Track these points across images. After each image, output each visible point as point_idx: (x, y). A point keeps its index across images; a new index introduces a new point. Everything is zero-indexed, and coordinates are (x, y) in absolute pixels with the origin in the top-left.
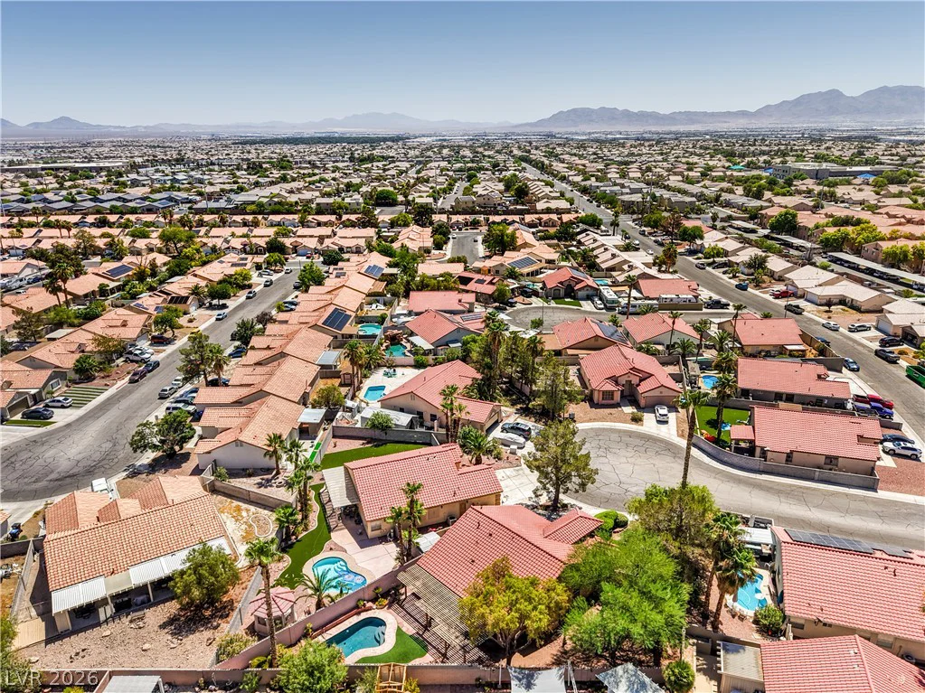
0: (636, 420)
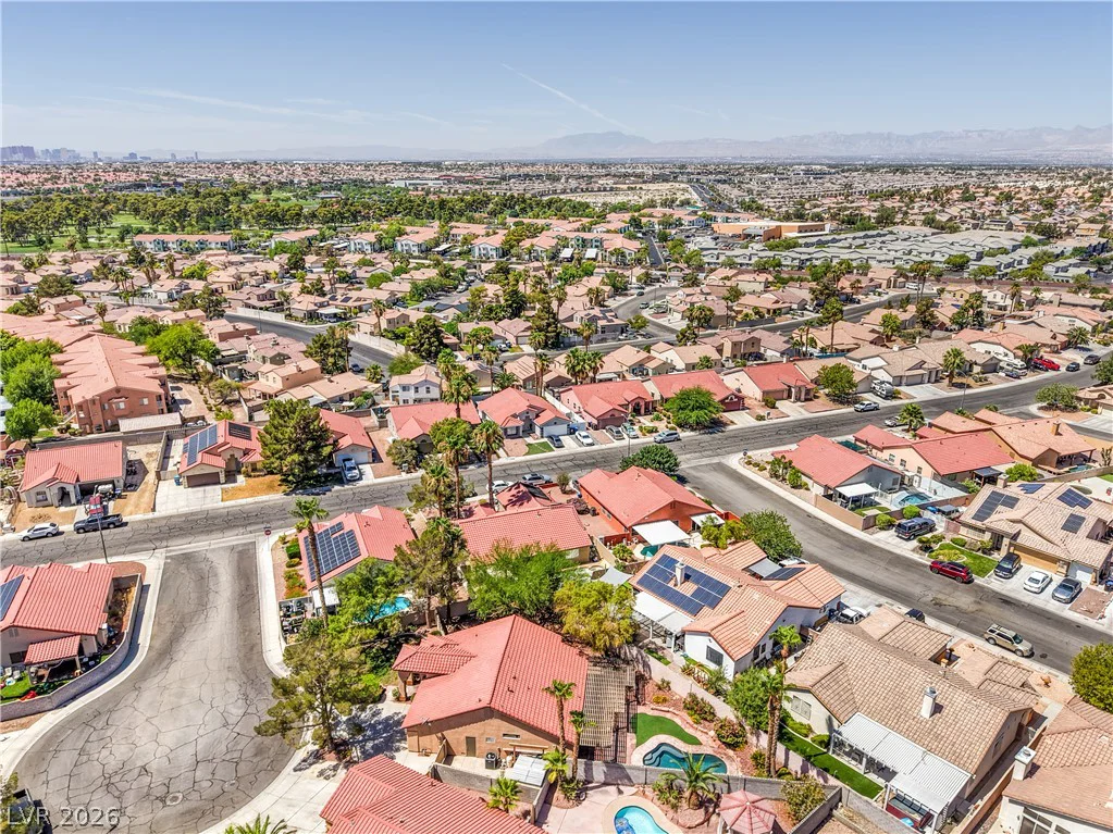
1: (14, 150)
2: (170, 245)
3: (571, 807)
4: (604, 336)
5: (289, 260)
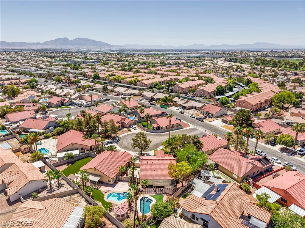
0: (130, 131)
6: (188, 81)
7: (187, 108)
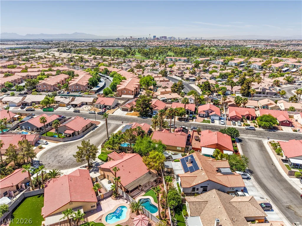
0: (41, 148)
1: (163, 37)
2: (173, 60)
3: (114, 199)
4: (267, 95)
5: (195, 65)
6: (50, 77)
7: (78, 106)
